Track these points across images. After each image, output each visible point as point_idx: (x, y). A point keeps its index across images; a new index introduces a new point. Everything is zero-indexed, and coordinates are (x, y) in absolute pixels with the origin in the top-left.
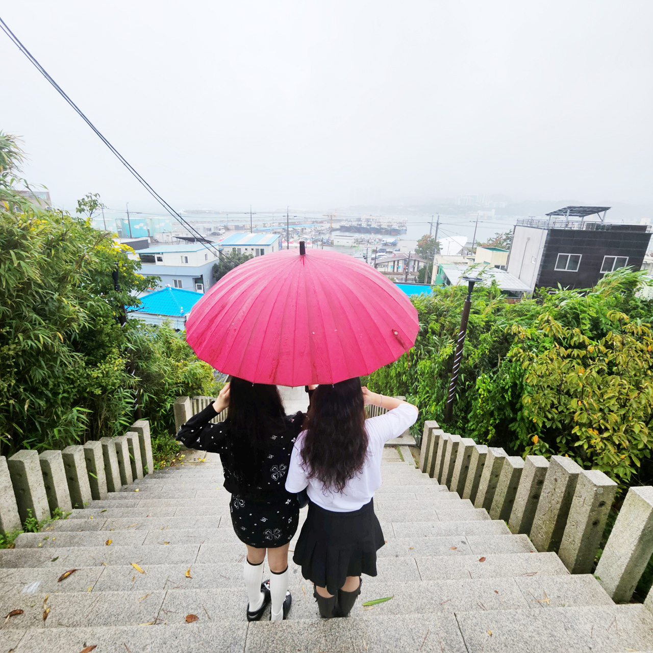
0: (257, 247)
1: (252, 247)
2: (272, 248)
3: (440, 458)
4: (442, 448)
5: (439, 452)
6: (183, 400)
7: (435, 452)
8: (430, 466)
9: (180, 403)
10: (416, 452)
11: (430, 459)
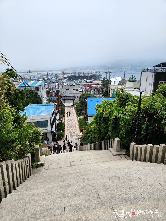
1: (33, 87)
2: (42, 87)
3: (139, 154)
4: (140, 150)
5: (139, 152)
6: (37, 146)
7: (137, 153)
8: (135, 158)
9: (37, 147)
10: (126, 156)
11: (135, 156)
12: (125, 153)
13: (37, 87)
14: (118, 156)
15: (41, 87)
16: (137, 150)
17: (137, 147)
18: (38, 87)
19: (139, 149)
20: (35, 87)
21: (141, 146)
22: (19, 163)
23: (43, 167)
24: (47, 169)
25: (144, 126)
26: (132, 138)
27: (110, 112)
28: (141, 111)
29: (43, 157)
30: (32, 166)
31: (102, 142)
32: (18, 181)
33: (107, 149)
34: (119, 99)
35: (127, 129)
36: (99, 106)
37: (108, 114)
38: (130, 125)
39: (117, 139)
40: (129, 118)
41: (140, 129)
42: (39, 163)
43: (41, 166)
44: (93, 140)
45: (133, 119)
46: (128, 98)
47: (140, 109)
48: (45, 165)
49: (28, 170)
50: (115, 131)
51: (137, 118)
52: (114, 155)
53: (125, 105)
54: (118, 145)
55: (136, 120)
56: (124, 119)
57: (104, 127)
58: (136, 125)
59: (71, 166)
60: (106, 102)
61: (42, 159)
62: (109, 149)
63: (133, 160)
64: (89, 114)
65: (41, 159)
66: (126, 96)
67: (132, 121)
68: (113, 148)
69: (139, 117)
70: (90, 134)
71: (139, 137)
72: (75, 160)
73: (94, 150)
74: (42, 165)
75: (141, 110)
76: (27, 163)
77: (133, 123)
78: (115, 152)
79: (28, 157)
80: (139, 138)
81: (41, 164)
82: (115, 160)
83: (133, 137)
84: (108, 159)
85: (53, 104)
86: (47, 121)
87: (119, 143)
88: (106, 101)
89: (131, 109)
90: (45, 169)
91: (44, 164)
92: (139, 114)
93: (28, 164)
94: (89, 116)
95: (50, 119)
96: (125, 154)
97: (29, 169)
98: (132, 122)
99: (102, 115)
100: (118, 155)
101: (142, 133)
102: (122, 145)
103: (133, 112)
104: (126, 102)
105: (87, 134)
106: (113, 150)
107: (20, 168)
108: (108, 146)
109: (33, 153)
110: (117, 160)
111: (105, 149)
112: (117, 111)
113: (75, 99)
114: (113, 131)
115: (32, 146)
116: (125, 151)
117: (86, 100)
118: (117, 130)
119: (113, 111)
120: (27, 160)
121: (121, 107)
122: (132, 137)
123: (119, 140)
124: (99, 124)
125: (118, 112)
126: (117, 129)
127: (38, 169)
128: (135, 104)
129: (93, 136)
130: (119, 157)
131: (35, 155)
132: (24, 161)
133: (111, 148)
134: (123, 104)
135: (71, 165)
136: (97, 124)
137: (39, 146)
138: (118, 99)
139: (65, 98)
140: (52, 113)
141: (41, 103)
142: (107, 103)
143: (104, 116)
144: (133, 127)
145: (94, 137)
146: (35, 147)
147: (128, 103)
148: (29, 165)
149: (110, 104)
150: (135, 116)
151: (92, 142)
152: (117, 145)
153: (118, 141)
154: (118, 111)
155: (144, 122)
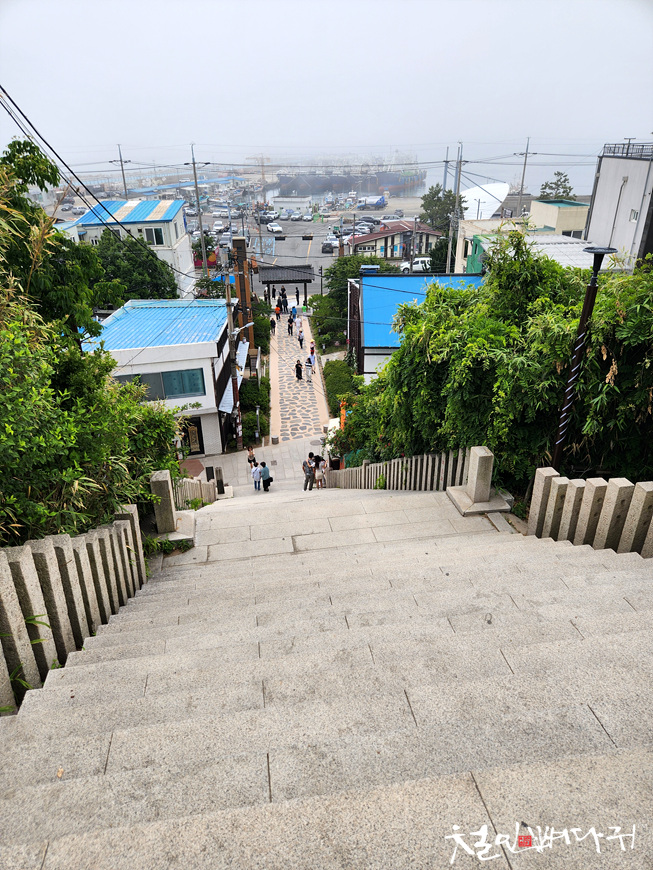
0: (148, 226)
1: (140, 226)
2: (175, 225)
3: (570, 515)
4: (573, 500)
5: (568, 507)
6: (164, 475)
7: (559, 510)
8: (549, 529)
9: (161, 479)
10: (513, 519)
11: (549, 520)
12: (507, 507)
13: (153, 227)
14: (479, 519)
15: (172, 224)
16: (562, 497)
17: (563, 489)
18: (158, 226)
19: (571, 495)
20: (144, 227)
21: (579, 482)
22: (89, 547)
23: (189, 555)
24: (205, 560)
25: (596, 400)
26: (542, 448)
27: (456, 341)
28: (594, 337)
29: (187, 516)
30: (146, 546)
31: (417, 461)
32: (92, 611)
33: (435, 486)
34: (500, 286)
35: (523, 414)
36: (410, 316)
37: (448, 350)
38: (540, 398)
39: (478, 453)
40: (537, 365)
41: (581, 411)
42: (173, 537)
43: (180, 548)
44: (383, 450)
45: (553, 372)
46: (541, 278)
47: (588, 328)
48: (196, 545)
49: (131, 566)
50: (475, 417)
51: (570, 367)
52: (465, 515)
53: (522, 309)
54: (481, 475)
55: (566, 374)
56: (515, 370)
57: (427, 402)
58: (566, 395)
59: (296, 551)
60: (440, 295)
61: (185, 523)
62: (445, 489)
63: (539, 535)
64: (366, 343)
65: (178, 524)
66: (533, 268)
67: (548, 379)
68: (461, 484)
69: (579, 362)
70: (368, 426)
71: (571, 443)
72: (310, 531)
73: (385, 488)
74: (185, 546)
75: (591, 334)
76: (127, 539)
77: (551, 388)
78: (469, 500)
79: (129, 517)
80: (572, 448)
81: (181, 541)
82: (469, 533)
83: (548, 444)
84: (440, 527)
85: (223, 301)
86: (199, 371)
87: (487, 469)
88: (439, 291)
89: (546, 330)
90: (198, 561)
91: (190, 543)
92: (584, 348)
93: (127, 543)
94: (366, 351)
95: (213, 365)
96: (511, 512)
97: (134, 563)
98: (546, 384)
99: (423, 352)
100: (482, 514)
101: (586, 429)
102: (499, 473)
103: (556, 341)
104: (527, 297)
105: (358, 425)
106: (462, 496)
107: (97, 565)
108: (442, 475)
109: (146, 499)
110: (477, 533)
111: (429, 487)
112: (487, 338)
113: (310, 281)
114: (466, 417)
115: (142, 474)
116: (510, 497)
117: (357, 286)
118: (483, 414)
119: (471, 334)
120: (125, 530)
121: (506, 318)
122: (542, 443)
123: (486, 455)
124: (405, 389)
125: (492, 342)
126: (482, 410)
127: (171, 559)
128: (566, 304)
129: (379, 435)
130: (486, 520)
131: (155, 507)
132: (111, 536)
133: (453, 484)
134: (513, 307)
135: (295, 549)
136: (400, 387)
137: (169, 475)
138: (495, 284)
139: (271, 276)
140: (218, 338)
141: (175, 296)
142: (444, 301)
143: (431, 358)
144: (549, 403)
145: (385, 440)
146: (153, 479)
147: (539, 301)
148: (132, 547)
149: (461, 306)
150: (565, 361)
151: (377, 459)
152: (479, 474)
153: (484, 460)
154: (492, 336)
155: (598, 384)
